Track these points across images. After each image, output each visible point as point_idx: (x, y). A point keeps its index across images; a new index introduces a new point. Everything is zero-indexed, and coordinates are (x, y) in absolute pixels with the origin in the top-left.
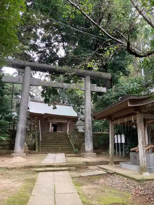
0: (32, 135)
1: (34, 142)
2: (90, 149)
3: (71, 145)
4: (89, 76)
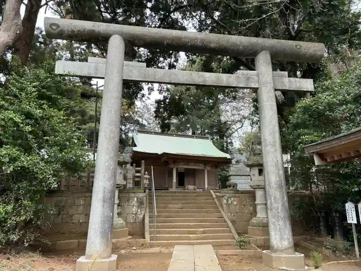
0: (136, 199)
1: (142, 216)
2: (286, 243)
3: (225, 221)
4: (268, 52)
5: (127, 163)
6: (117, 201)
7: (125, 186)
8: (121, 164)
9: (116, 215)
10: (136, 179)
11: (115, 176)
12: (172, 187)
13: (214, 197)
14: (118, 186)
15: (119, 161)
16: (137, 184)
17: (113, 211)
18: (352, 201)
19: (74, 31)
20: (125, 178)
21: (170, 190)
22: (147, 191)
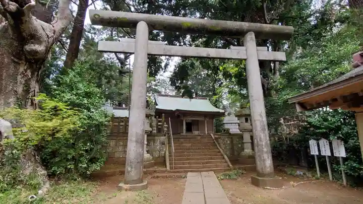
0: (159, 141)
1: (164, 152)
3: (222, 155)
4: (253, 33)
5: (152, 115)
6: (146, 143)
7: (151, 132)
8: (148, 116)
9: (145, 152)
10: (159, 127)
11: (144, 124)
12: (183, 133)
13: (214, 138)
14: (146, 132)
15: (146, 114)
16: (160, 130)
17: (143, 150)
18: (314, 139)
19: (111, 19)
20: (151, 126)
21: (182, 134)
22: (167, 135)
